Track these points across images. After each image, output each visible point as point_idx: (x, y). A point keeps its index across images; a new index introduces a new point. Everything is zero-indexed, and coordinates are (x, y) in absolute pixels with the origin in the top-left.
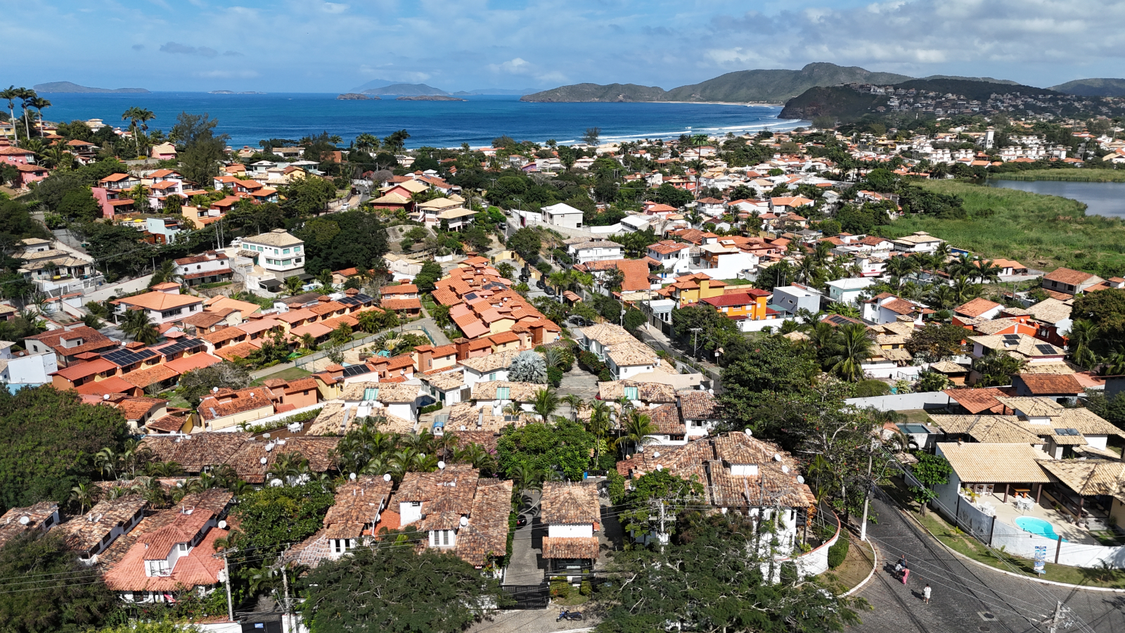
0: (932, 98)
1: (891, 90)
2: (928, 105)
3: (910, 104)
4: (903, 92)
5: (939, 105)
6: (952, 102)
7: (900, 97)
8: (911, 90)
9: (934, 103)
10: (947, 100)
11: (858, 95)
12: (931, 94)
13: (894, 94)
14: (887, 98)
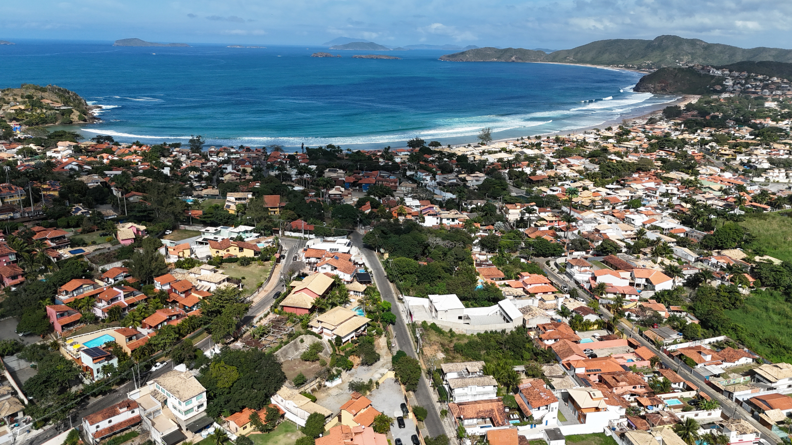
0: (761, 81)
1: (727, 72)
2: (757, 86)
3: (742, 85)
4: (737, 74)
5: (765, 86)
6: (777, 85)
7: (734, 78)
8: (743, 73)
9: (761, 84)
10: (773, 83)
11: (700, 75)
12: (760, 77)
13: (729, 76)
14: (723, 78)
